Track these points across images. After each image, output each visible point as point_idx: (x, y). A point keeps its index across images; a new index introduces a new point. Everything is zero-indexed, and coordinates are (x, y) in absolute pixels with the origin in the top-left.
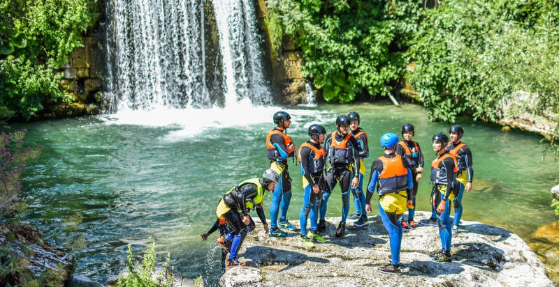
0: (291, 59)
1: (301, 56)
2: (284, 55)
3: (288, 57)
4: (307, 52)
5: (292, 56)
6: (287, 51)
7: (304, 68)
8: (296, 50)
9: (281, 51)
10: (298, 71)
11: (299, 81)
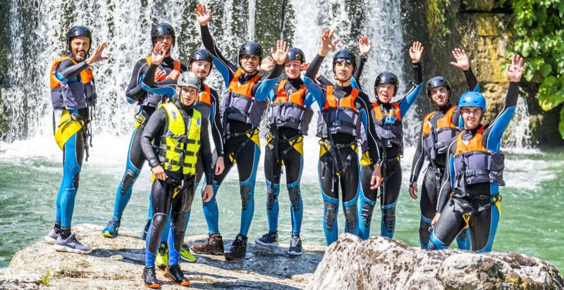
0: (482, 32)
1: (509, 27)
2: (463, 23)
3: (474, 26)
4: (521, 16)
5: (485, 26)
6: (472, 12)
7: (512, 56)
8: (495, 11)
9: (456, 10)
10: (497, 65)
11: (499, 89)
